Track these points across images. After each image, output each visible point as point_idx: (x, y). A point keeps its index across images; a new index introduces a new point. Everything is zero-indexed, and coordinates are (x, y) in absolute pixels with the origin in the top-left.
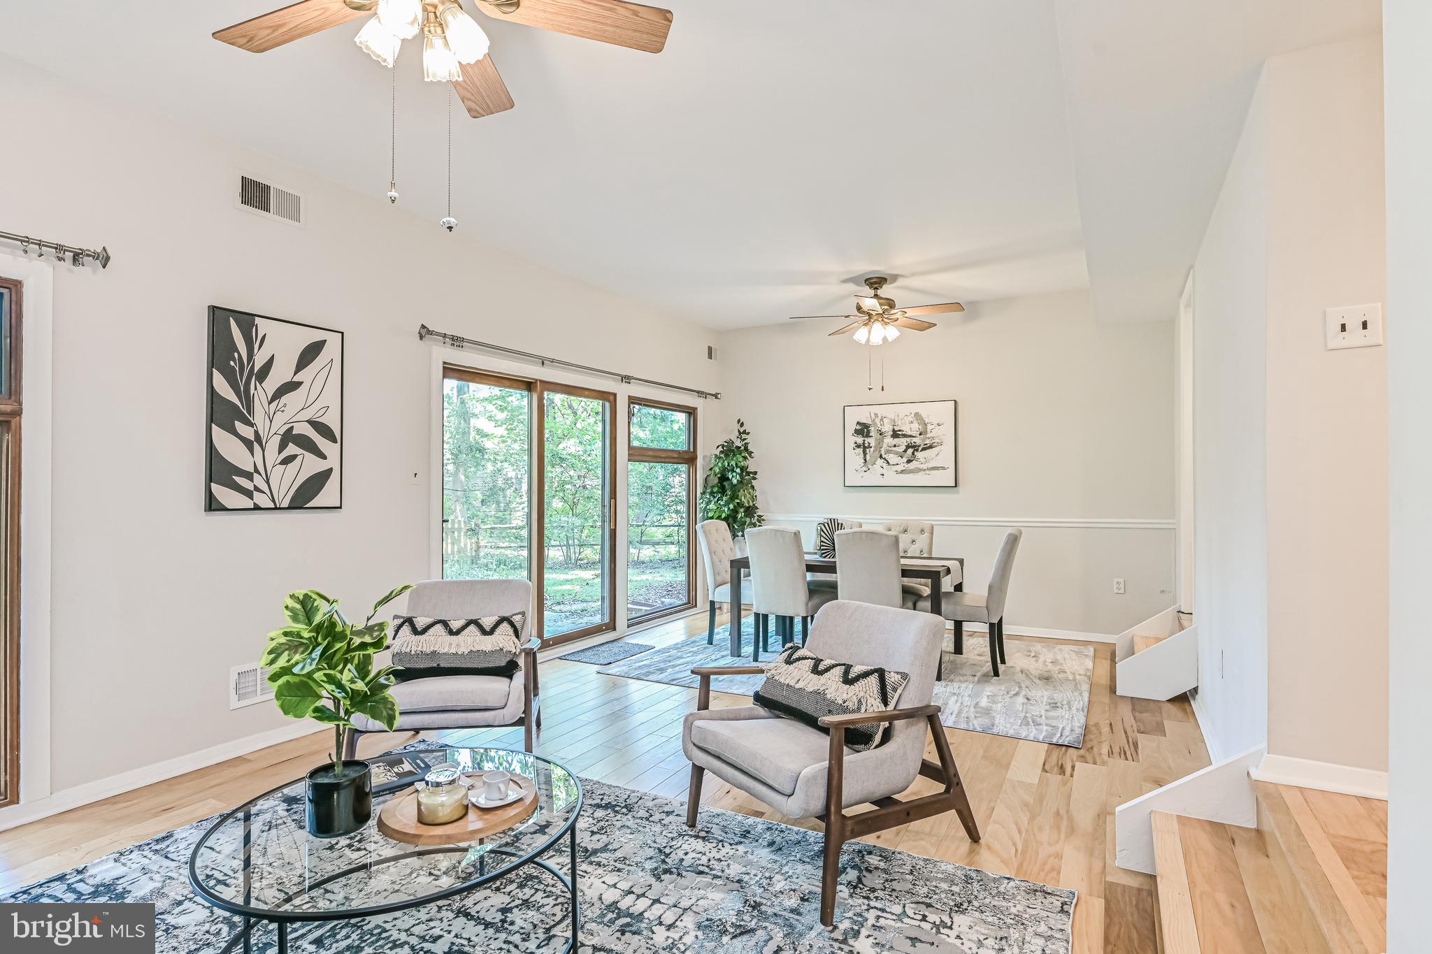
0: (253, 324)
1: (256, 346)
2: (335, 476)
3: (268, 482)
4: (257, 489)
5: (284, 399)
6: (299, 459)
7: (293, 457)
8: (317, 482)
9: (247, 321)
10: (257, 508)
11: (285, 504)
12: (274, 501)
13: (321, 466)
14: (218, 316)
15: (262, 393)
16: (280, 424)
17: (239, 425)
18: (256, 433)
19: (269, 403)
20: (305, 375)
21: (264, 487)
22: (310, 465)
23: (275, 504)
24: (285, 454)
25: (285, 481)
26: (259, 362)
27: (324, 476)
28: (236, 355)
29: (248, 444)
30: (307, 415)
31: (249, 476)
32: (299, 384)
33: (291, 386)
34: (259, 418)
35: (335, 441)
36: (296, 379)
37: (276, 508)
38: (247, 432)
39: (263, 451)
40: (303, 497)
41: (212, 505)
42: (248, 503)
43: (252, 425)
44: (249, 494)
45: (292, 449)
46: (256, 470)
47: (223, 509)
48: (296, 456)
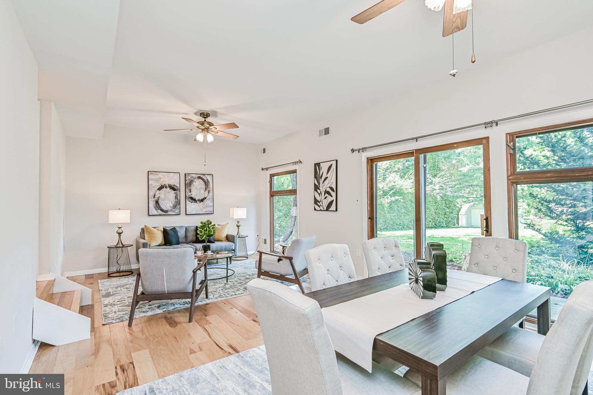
0: (320, 165)
1: (320, 171)
2: (335, 202)
3: (322, 203)
5: (325, 182)
6: (328, 197)
8: (331, 203)
10: (321, 210)
12: (323, 208)
14: (315, 166)
15: (321, 182)
16: (324, 189)
17: (318, 190)
19: (323, 184)
20: (329, 175)
21: (322, 205)
22: (330, 199)
24: (325, 196)
25: (325, 203)
26: (321, 174)
28: (318, 174)
29: (319, 194)
30: (329, 185)
31: (319, 202)
33: (326, 178)
34: (321, 188)
35: (335, 192)
36: (327, 176)
37: (324, 210)
38: (320, 192)
39: (322, 196)
40: (328, 208)
41: (315, 210)
43: (320, 190)
44: (319, 206)
45: (326, 195)
46: (321, 201)
47: (316, 210)
48: (327, 196)
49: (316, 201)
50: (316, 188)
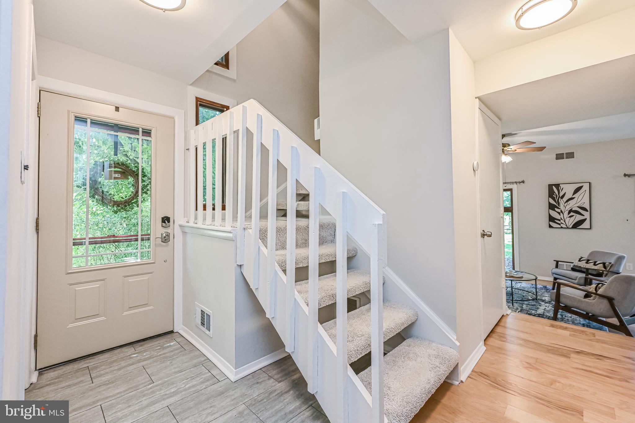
0: (559, 186)
1: (560, 191)
2: (588, 221)
3: (565, 221)
4: (561, 223)
5: (569, 202)
7: (572, 216)
8: (582, 222)
9: (557, 186)
10: (562, 227)
11: (571, 227)
12: (567, 226)
13: (582, 218)
14: (550, 186)
15: (562, 202)
16: (568, 208)
17: (556, 209)
18: (561, 211)
19: (565, 203)
20: (576, 196)
21: (564, 223)
22: (579, 218)
23: (567, 227)
24: (570, 215)
25: (570, 222)
26: (561, 194)
27: (584, 220)
28: (555, 194)
29: (559, 213)
30: (578, 205)
31: (559, 220)
32: (574, 198)
33: (572, 199)
34: (562, 207)
35: (587, 211)
36: (573, 197)
37: (567, 228)
38: (559, 211)
39: (563, 214)
40: (576, 226)
41: (550, 226)
42: (559, 226)
43: (560, 209)
44: (560, 224)
45: (572, 214)
46: (561, 219)
47: (553, 227)
48: (574, 215)
49: (552, 219)
50: (552, 207)
